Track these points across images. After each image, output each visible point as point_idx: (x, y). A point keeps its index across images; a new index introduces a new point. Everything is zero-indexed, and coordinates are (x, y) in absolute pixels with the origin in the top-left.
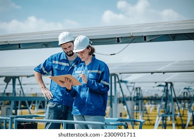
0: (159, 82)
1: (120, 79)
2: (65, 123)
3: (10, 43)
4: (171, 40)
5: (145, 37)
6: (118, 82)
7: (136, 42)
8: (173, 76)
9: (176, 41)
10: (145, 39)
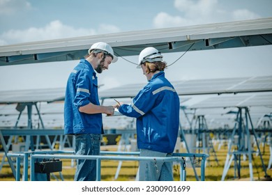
0: (229, 107)
3: (23, 54)
5: (207, 40)
7: (195, 49)
8: (248, 99)
9: (250, 46)
10: (207, 44)
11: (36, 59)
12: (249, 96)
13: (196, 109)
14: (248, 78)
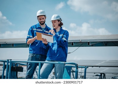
0: (97, 73)
1: (73, 70)
2: (40, 63)
3: (8, 43)
4: (104, 46)
5: (89, 42)
6: (72, 72)
7: (83, 46)
8: (105, 70)
9: (107, 46)
10: (89, 44)
11: (13, 46)
12: (105, 69)
13: (82, 73)
14: (105, 61)
